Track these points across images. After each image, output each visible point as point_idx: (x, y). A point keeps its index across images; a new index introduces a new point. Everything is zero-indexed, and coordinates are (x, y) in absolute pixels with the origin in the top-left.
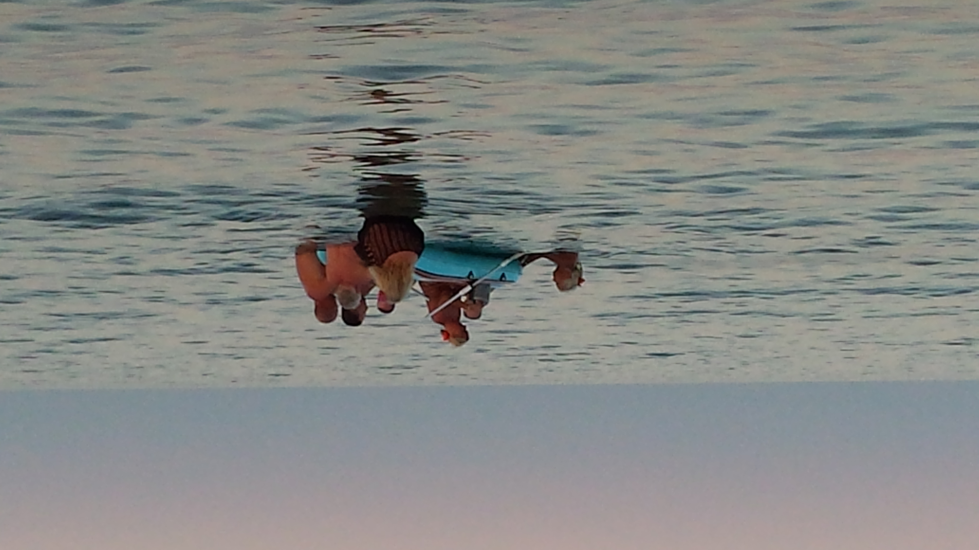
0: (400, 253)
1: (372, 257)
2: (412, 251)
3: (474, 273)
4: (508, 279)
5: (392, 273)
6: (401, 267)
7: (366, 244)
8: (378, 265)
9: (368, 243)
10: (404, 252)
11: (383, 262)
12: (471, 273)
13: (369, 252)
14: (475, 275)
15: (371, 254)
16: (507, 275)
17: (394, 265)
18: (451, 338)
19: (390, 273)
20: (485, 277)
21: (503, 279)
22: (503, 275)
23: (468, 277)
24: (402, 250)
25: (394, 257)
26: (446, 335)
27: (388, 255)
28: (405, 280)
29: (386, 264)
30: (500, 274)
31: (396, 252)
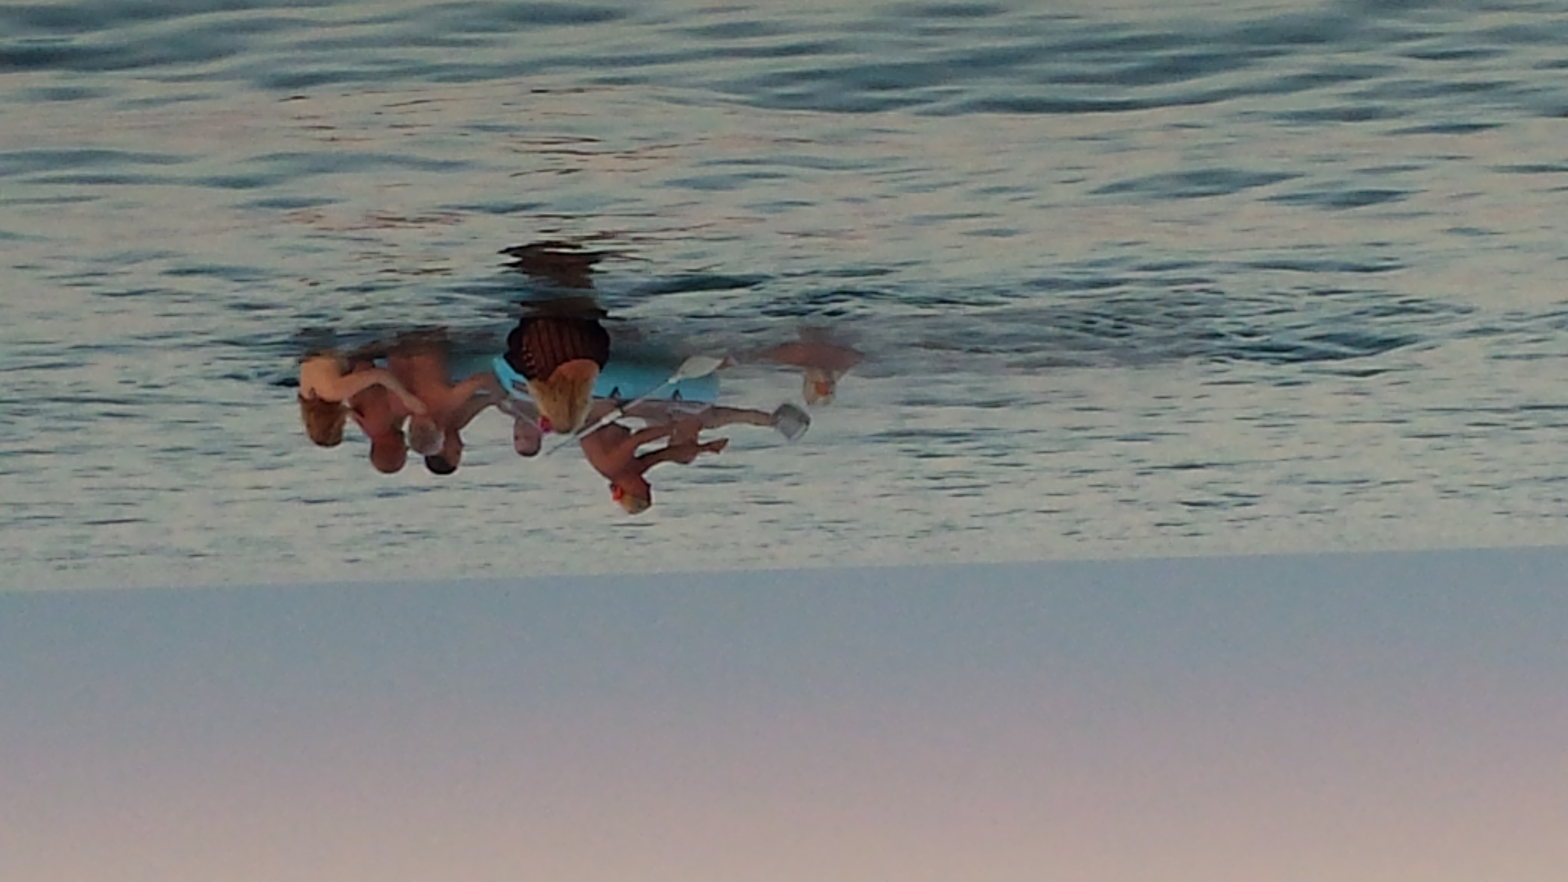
0: (575, 362)
1: (532, 367)
2: (591, 358)
3: (621, 390)
4: (685, 398)
5: (560, 391)
6: (573, 382)
7: (524, 349)
8: (540, 380)
9: (527, 346)
10: (581, 361)
11: (550, 373)
12: (616, 390)
13: (529, 359)
14: (623, 395)
15: (533, 363)
16: (681, 391)
17: (564, 378)
18: (627, 497)
19: (557, 392)
20: (648, 397)
21: (678, 398)
22: (677, 393)
23: (612, 396)
24: (577, 357)
25: (564, 368)
26: (619, 493)
27: (557, 364)
28: (578, 402)
29: (552, 379)
30: (672, 391)
31: (567, 360)
